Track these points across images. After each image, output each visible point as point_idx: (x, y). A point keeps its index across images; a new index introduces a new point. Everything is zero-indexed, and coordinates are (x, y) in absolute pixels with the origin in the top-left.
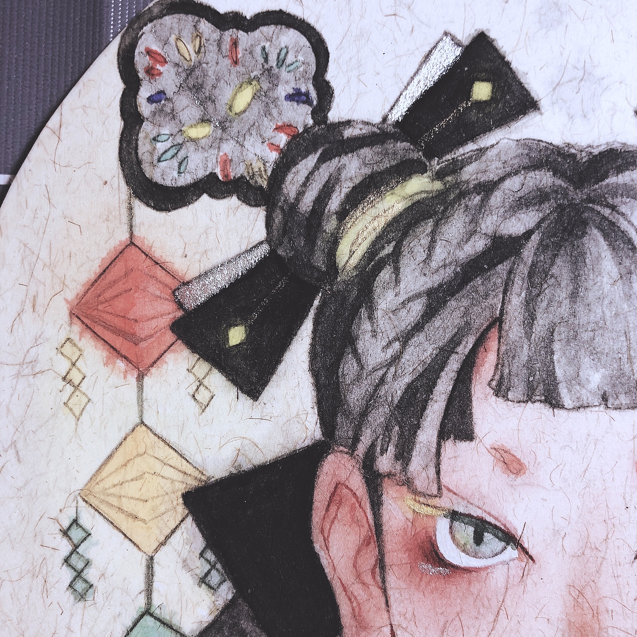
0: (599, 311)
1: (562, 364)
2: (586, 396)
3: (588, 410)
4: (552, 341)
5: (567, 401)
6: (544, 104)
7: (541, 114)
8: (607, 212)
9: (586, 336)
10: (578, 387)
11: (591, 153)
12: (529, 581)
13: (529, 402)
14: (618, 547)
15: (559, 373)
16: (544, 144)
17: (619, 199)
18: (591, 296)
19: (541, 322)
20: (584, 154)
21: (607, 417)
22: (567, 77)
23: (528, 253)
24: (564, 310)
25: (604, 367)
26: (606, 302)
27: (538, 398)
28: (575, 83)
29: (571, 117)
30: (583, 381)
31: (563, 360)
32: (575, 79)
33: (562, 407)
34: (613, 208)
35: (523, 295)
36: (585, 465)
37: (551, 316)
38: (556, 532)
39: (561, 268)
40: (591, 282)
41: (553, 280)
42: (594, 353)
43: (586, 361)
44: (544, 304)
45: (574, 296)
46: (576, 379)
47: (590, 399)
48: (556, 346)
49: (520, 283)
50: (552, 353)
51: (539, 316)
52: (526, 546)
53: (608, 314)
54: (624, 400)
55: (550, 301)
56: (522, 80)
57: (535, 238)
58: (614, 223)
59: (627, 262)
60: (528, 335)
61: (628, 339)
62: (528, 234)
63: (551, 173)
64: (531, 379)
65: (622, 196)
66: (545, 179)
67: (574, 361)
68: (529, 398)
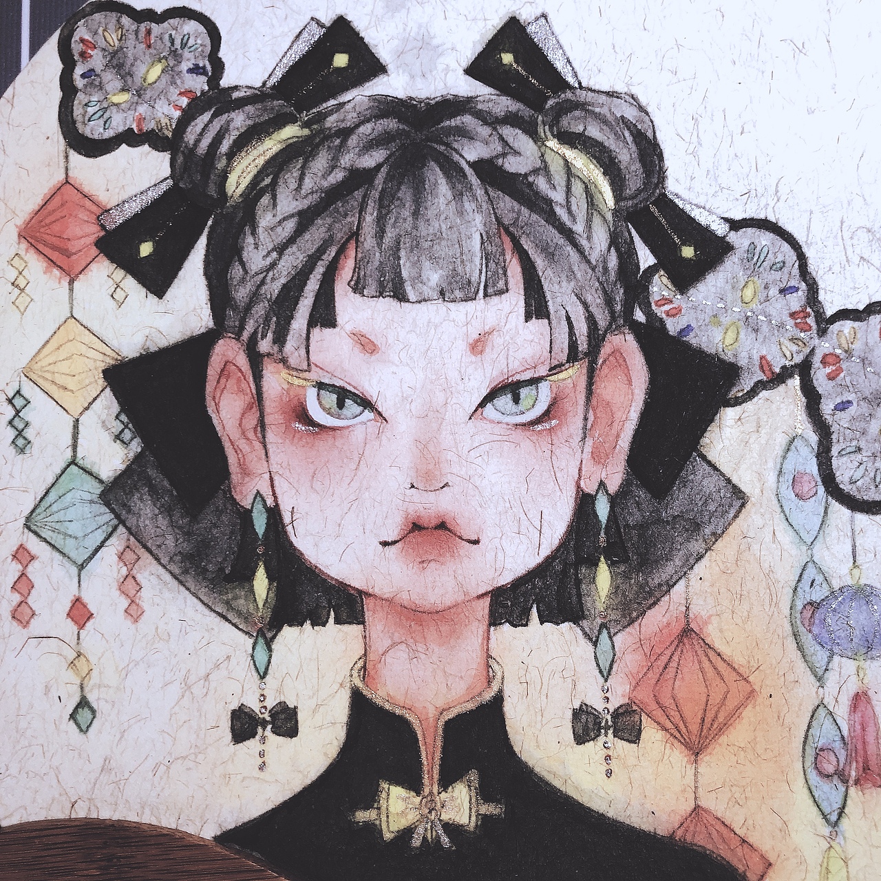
0: (437, 225)
1: (407, 267)
2: (427, 292)
3: (429, 303)
4: (399, 249)
5: (412, 296)
6: (390, 68)
7: (388, 75)
8: (443, 148)
9: (426, 245)
10: (420, 285)
11: (429, 103)
12: (384, 438)
13: (381, 298)
14: (456, 410)
15: (405, 274)
16: (391, 98)
17: (452, 138)
18: (431, 213)
19: (389, 235)
20: (423, 105)
21: (445, 308)
22: (409, 47)
23: (379, 180)
24: (408, 225)
25: (442, 268)
26: (443, 217)
27: (388, 294)
28: (415, 51)
29: (412, 77)
30: (425, 280)
31: (408, 264)
32: (416, 48)
33: (408, 301)
34: (448, 145)
35: (375, 214)
36: (427, 346)
37: (397, 230)
38: (404, 398)
39: (405, 193)
40: (429, 203)
41: (399, 202)
42: (434, 259)
43: (427, 264)
44: (392, 220)
45: (416, 214)
46: (418, 278)
47: (430, 293)
48: (402, 253)
49: (373, 205)
50: (399, 258)
51: (387, 230)
52: (380, 410)
53: (444, 226)
54: (459, 294)
55: (397, 218)
56: (373, 51)
57: (384, 170)
58: (448, 156)
59: (459, 187)
60: (379, 245)
61: (461, 246)
62: (378, 167)
63: (397, 120)
64: (382, 279)
65: (454, 136)
66: (391, 124)
67: (417, 264)
68: (381, 294)
